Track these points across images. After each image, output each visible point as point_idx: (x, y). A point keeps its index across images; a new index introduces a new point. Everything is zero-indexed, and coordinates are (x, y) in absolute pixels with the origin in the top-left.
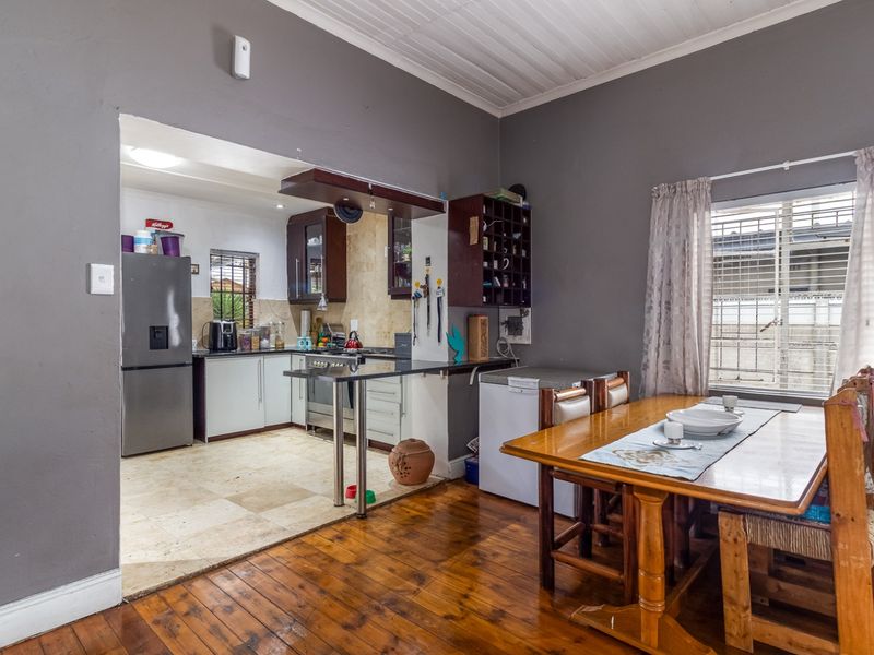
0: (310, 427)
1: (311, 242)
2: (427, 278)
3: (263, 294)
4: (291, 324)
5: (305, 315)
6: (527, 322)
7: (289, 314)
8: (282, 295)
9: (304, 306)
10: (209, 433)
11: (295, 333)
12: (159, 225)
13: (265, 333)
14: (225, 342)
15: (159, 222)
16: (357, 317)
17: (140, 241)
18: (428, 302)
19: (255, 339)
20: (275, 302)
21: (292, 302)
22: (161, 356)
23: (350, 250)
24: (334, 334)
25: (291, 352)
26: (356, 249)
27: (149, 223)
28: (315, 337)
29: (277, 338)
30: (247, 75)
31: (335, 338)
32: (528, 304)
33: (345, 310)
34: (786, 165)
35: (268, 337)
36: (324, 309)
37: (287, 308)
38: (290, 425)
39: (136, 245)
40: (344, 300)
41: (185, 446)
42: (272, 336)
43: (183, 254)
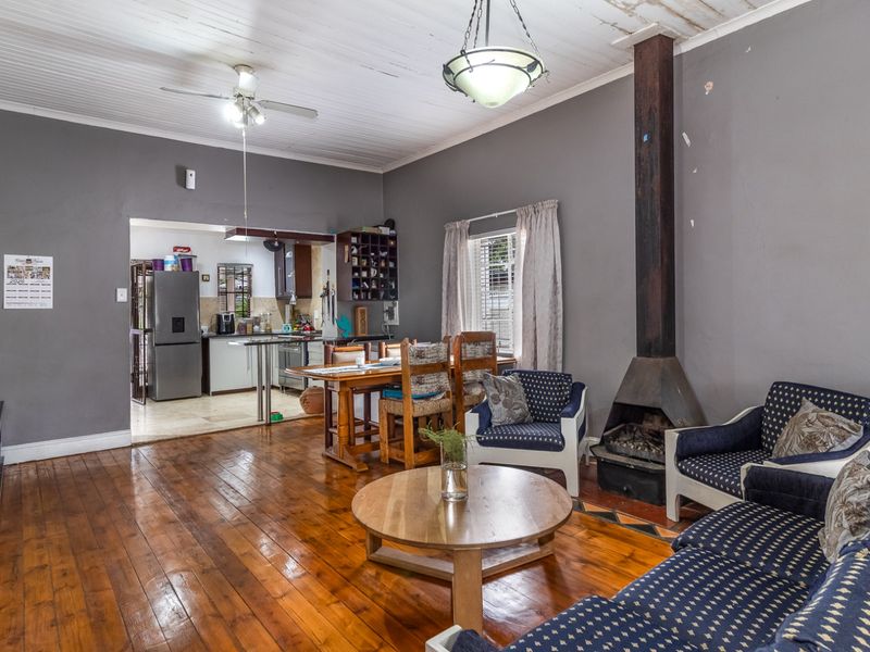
1: (288, 255)
2: (328, 283)
3: (257, 294)
4: (277, 314)
5: (286, 308)
6: (396, 310)
7: (276, 307)
8: (271, 294)
10: (212, 390)
11: (281, 321)
12: (182, 250)
13: (257, 321)
14: (224, 328)
15: (182, 248)
17: (168, 262)
19: (249, 326)
20: (266, 299)
21: (278, 298)
22: (181, 337)
23: (313, 260)
26: (317, 259)
27: (175, 249)
29: (267, 325)
30: (193, 187)
32: (396, 299)
33: (312, 304)
34: (496, 215)
35: (258, 324)
37: (275, 303)
39: (165, 266)
40: (311, 297)
41: (195, 397)
42: (262, 324)
43: (195, 269)
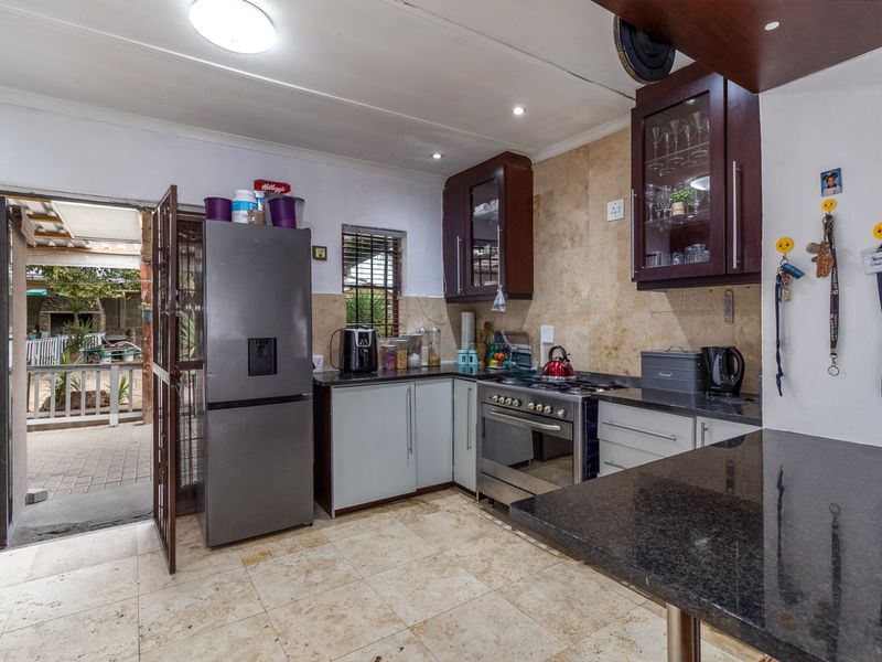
0: (482, 497)
1: (480, 210)
2: (829, 224)
3: (411, 291)
4: (448, 330)
5: (467, 318)
7: (446, 317)
8: (437, 292)
9: (465, 306)
10: (338, 503)
11: (454, 345)
12: (272, 187)
13: (414, 345)
14: (360, 361)
15: (271, 183)
16: (551, 322)
17: (240, 206)
18: (835, 286)
19: (401, 354)
20: (426, 300)
21: (449, 299)
23: (539, 217)
24: (514, 348)
25: (453, 375)
26: (550, 215)
27: (258, 185)
28: (483, 351)
29: (431, 351)
31: (515, 354)
33: (531, 311)
35: (418, 350)
36: (502, 310)
37: (443, 309)
38: (451, 486)
39: (235, 212)
40: (528, 296)
41: (303, 526)
42: (425, 349)
43: (301, 226)
